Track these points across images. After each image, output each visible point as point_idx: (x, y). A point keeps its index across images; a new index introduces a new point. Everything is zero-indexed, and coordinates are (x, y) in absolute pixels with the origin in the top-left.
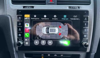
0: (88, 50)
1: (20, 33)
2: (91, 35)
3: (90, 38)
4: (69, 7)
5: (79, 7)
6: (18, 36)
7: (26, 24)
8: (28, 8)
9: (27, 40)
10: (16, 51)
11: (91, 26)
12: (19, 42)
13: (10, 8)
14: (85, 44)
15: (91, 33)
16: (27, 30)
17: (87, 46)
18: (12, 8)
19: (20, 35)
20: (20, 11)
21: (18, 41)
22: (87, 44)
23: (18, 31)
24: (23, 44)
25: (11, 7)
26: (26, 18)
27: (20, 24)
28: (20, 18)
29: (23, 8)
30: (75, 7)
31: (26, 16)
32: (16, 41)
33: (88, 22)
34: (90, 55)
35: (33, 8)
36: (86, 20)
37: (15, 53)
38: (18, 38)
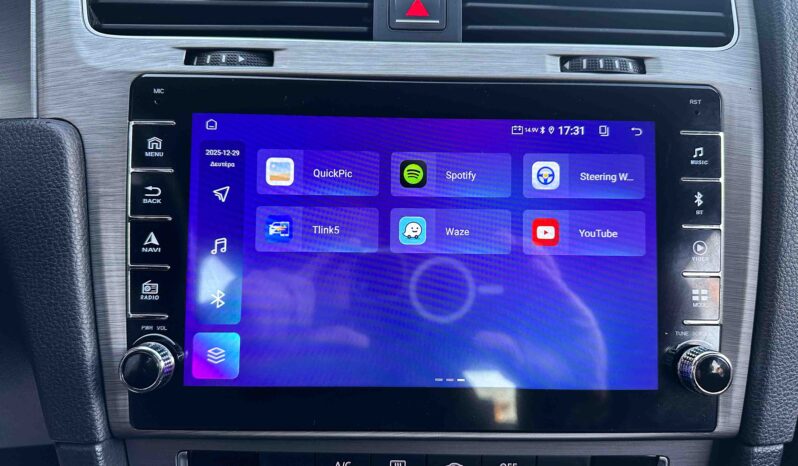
0: (728, 420)
1: (153, 276)
2: (744, 285)
3: (740, 311)
4: (564, 59)
5: (640, 64)
6: (136, 302)
8: (230, 62)
10: (115, 437)
11: (748, 212)
12: (143, 348)
13: (77, 61)
14: (700, 365)
15: (743, 272)
18: (92, 63)
19: (150, 290)
20: (159, 91)
21: (130, 346)
22: (715, 365)
23: (137, 255)
25: (84, 52)
27: (154, 195)
29: (188, 61)
30: (609, 59)
33: (722, 180)
34: (749, 456)
35: (270, 62)
36: (705, 163)
37: (98, 448)
38: (129, 321)
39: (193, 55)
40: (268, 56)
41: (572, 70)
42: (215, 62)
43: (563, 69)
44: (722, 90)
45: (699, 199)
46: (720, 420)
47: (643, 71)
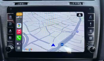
0: (95, 56)
1: (11, 36)
2: (97, 36)
3: (97, 40)
4: (70, 3)
5: (82, 3)
7: (18, 24)
8: (21, 4)
9: (19, 44)
10: (5, 58)
11: (98, 25)
12: (9, 46)
14: (90, 48)
15: (97, 34)
16: (19, 32)
17: (94, 50)
18: (2, 5)
19: (10, 37)
20: (11, 9)
21: (7, 46)
22: (93, 48)
23: (8, 33)
24: (14, 48)
26: (18, 17)
27: (10, 24)
28: (11, 16)
29: (15, 5)
30: (77, 3)
31: (18, 14)
32: (6, 44)
35: (27, 4)
36: (92, 18)
37: (3, 60)
38: (7, 42)
39: (16, 4)
40: (26, 3)
41: (71, 4)
42: (19, 5)
43: (70, 4)
44: (94, 7)
45: (91, 23)
46: (94, 56)
47: (82, 4)
